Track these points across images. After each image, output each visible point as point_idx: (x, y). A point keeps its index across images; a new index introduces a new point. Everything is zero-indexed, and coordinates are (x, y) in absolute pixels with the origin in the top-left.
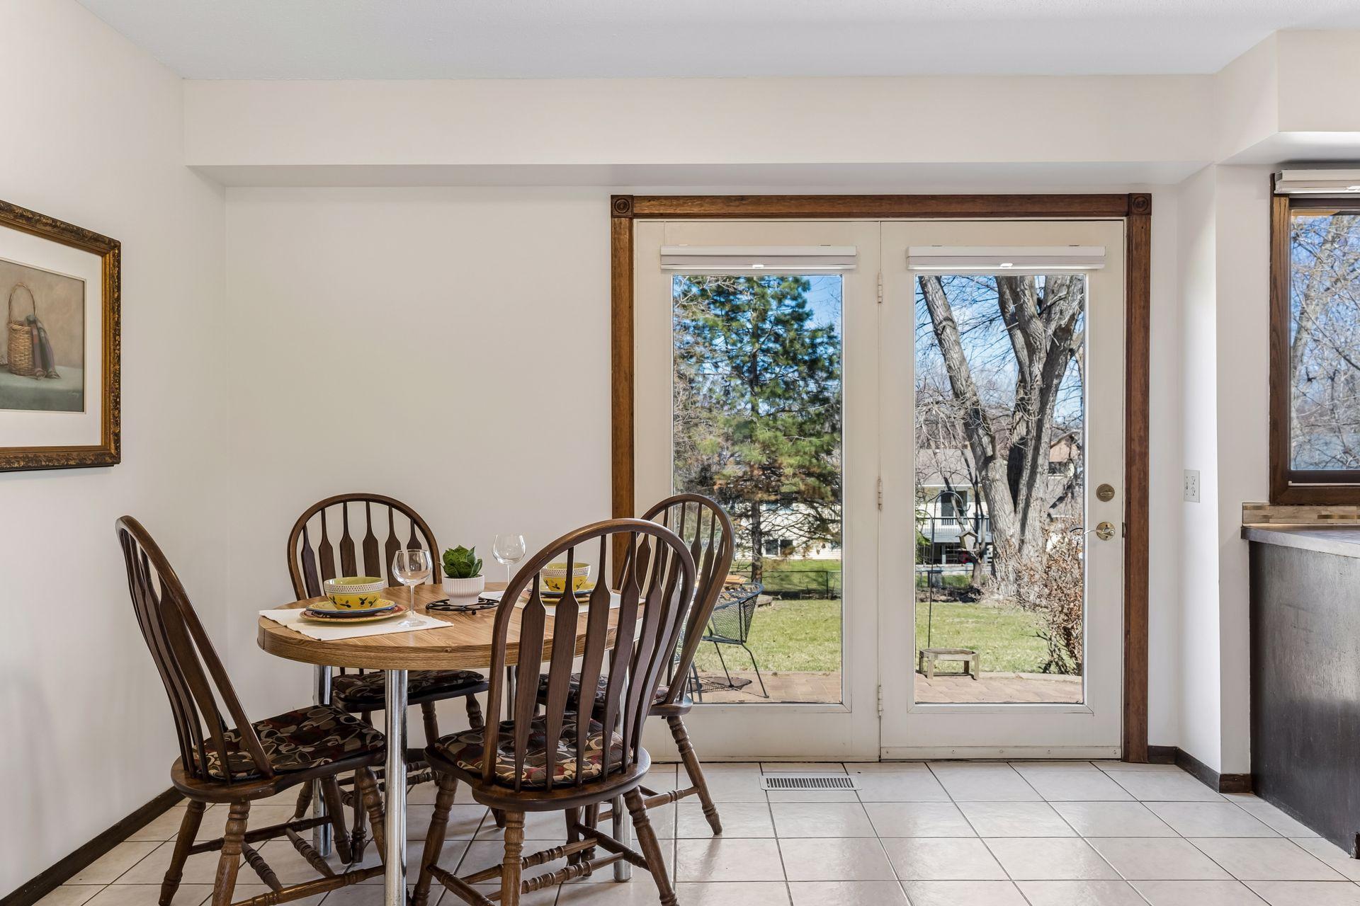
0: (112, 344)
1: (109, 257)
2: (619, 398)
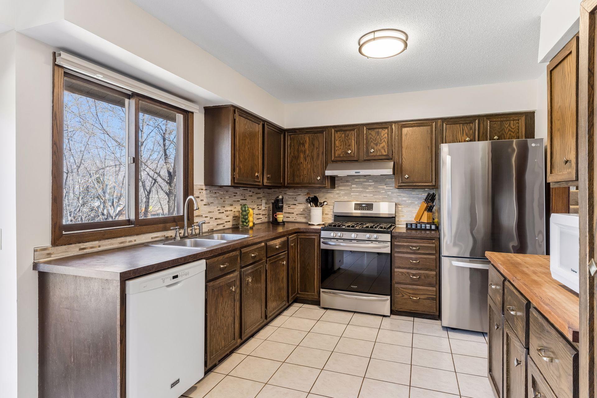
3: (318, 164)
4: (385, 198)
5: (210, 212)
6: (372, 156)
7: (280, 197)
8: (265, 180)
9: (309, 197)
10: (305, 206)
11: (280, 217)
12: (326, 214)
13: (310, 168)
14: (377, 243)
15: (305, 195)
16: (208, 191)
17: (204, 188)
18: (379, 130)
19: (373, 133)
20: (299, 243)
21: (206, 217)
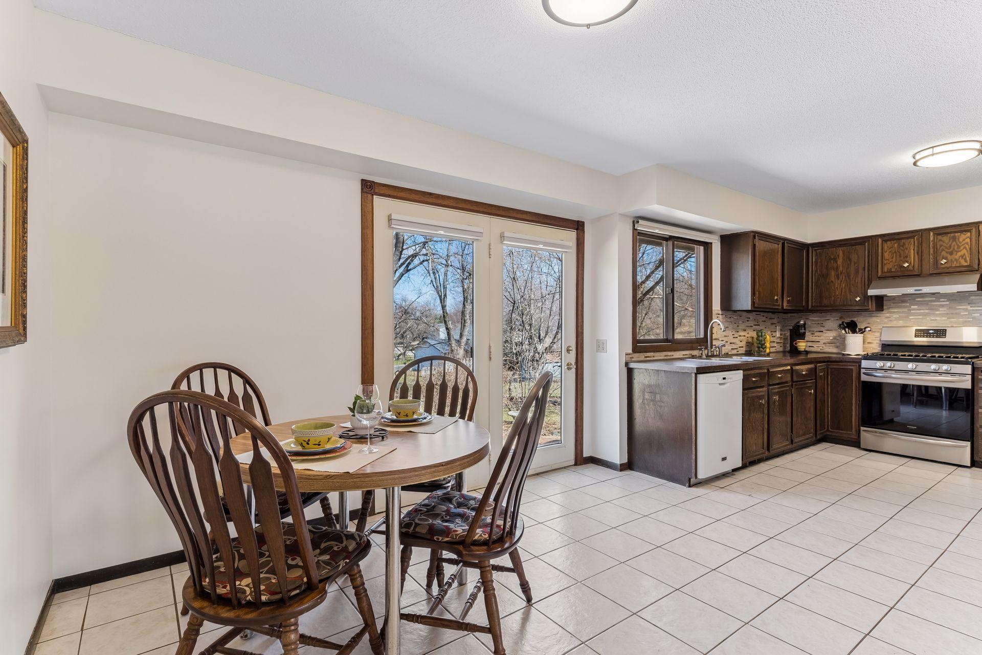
0: (21, 230)
1: (19, 148)
2: (366, 300)
3: (857, 281)
4: (969, 321)
5: (725, 336)
6: (944, 268)
7: (802, 322)
8: (785, 304)
9: (843, 322)
10: (837, 333)
11: (802, 345)
12: (868, 343)
13: (844, 288)
14: (949, 375)
15: (837, 320)
16: (724, 316)
17: (720, 312)
18: (956, 234)
19: (945, 239)
20: (829, 374)
21: (722, 341)
